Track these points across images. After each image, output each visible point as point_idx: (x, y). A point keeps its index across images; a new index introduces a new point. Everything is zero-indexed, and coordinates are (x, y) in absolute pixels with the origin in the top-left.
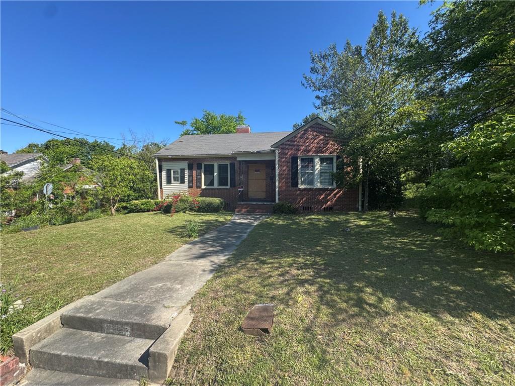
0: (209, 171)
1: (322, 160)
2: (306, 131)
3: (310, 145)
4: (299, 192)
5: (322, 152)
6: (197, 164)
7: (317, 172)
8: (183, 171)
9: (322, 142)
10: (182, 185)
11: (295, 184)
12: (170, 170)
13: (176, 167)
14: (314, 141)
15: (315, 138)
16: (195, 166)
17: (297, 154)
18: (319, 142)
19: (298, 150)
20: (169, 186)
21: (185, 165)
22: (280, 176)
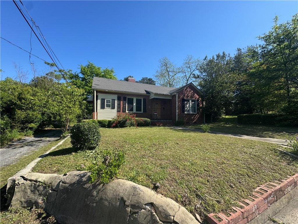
0: (130, 102)
1: (192, 101)
2: (187, 88)
3: (188, 94)
4: (185, 115)
5: (192, 98)
6: (124, 97)
7: (191, 106)
8: (114, 100)
9: (192, 93)
10: (113, 110)
11: (184, 111)
12: (104, 99)
13: (109, 98)
14: (190, 93)
15: (190, 91)
16: (122, 98)
17: (184, 98)
18: (191, 93)
19: (184, 96)
20: (102, 110)
21: (115, 97)
22: (178, 107)
